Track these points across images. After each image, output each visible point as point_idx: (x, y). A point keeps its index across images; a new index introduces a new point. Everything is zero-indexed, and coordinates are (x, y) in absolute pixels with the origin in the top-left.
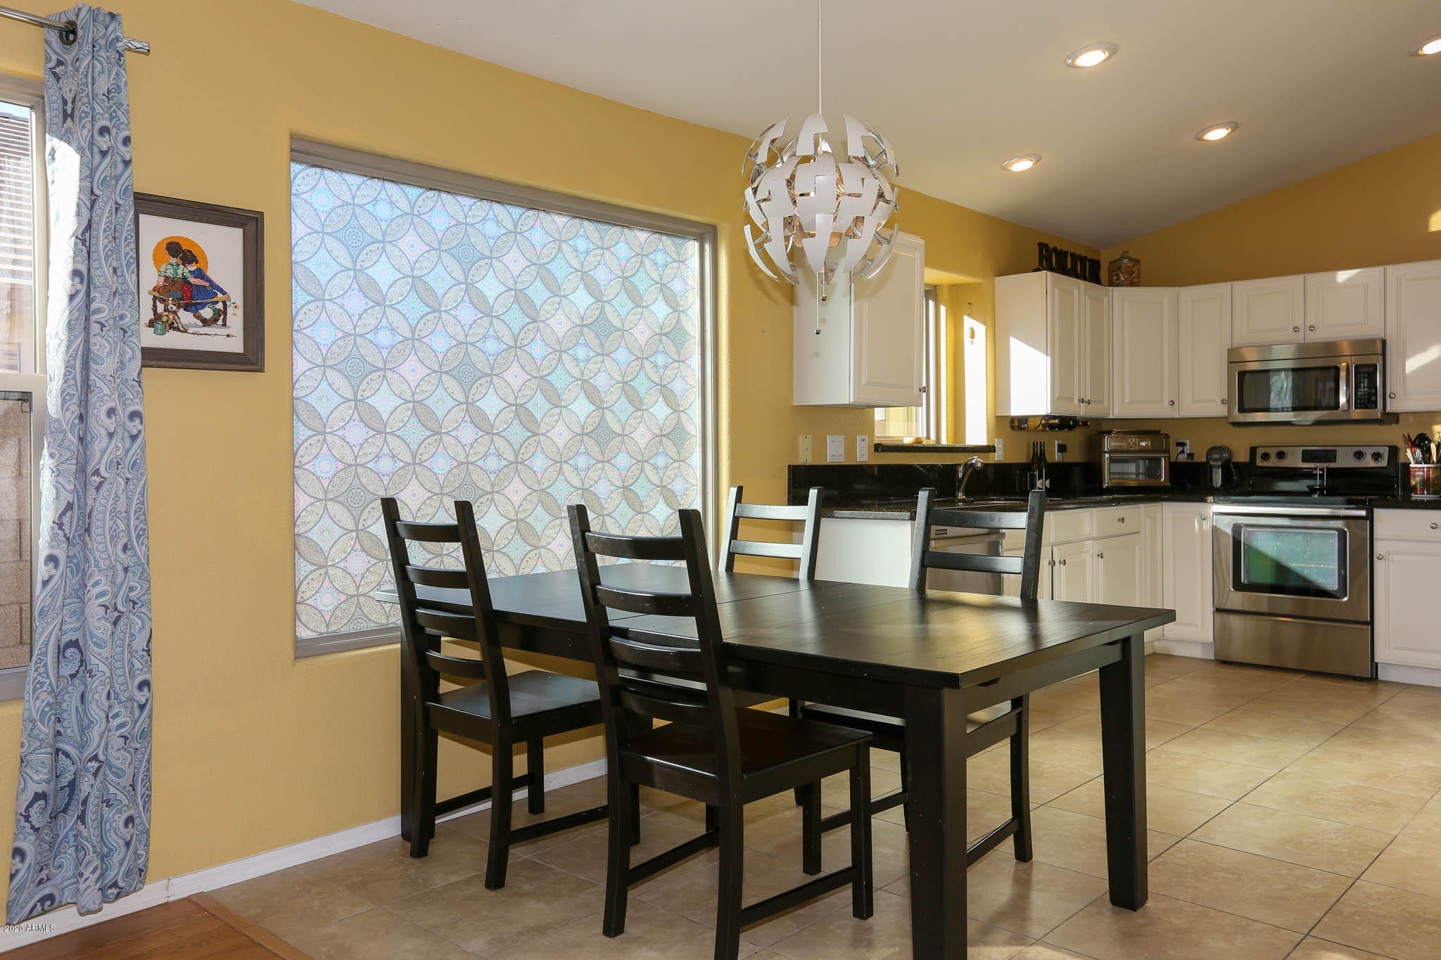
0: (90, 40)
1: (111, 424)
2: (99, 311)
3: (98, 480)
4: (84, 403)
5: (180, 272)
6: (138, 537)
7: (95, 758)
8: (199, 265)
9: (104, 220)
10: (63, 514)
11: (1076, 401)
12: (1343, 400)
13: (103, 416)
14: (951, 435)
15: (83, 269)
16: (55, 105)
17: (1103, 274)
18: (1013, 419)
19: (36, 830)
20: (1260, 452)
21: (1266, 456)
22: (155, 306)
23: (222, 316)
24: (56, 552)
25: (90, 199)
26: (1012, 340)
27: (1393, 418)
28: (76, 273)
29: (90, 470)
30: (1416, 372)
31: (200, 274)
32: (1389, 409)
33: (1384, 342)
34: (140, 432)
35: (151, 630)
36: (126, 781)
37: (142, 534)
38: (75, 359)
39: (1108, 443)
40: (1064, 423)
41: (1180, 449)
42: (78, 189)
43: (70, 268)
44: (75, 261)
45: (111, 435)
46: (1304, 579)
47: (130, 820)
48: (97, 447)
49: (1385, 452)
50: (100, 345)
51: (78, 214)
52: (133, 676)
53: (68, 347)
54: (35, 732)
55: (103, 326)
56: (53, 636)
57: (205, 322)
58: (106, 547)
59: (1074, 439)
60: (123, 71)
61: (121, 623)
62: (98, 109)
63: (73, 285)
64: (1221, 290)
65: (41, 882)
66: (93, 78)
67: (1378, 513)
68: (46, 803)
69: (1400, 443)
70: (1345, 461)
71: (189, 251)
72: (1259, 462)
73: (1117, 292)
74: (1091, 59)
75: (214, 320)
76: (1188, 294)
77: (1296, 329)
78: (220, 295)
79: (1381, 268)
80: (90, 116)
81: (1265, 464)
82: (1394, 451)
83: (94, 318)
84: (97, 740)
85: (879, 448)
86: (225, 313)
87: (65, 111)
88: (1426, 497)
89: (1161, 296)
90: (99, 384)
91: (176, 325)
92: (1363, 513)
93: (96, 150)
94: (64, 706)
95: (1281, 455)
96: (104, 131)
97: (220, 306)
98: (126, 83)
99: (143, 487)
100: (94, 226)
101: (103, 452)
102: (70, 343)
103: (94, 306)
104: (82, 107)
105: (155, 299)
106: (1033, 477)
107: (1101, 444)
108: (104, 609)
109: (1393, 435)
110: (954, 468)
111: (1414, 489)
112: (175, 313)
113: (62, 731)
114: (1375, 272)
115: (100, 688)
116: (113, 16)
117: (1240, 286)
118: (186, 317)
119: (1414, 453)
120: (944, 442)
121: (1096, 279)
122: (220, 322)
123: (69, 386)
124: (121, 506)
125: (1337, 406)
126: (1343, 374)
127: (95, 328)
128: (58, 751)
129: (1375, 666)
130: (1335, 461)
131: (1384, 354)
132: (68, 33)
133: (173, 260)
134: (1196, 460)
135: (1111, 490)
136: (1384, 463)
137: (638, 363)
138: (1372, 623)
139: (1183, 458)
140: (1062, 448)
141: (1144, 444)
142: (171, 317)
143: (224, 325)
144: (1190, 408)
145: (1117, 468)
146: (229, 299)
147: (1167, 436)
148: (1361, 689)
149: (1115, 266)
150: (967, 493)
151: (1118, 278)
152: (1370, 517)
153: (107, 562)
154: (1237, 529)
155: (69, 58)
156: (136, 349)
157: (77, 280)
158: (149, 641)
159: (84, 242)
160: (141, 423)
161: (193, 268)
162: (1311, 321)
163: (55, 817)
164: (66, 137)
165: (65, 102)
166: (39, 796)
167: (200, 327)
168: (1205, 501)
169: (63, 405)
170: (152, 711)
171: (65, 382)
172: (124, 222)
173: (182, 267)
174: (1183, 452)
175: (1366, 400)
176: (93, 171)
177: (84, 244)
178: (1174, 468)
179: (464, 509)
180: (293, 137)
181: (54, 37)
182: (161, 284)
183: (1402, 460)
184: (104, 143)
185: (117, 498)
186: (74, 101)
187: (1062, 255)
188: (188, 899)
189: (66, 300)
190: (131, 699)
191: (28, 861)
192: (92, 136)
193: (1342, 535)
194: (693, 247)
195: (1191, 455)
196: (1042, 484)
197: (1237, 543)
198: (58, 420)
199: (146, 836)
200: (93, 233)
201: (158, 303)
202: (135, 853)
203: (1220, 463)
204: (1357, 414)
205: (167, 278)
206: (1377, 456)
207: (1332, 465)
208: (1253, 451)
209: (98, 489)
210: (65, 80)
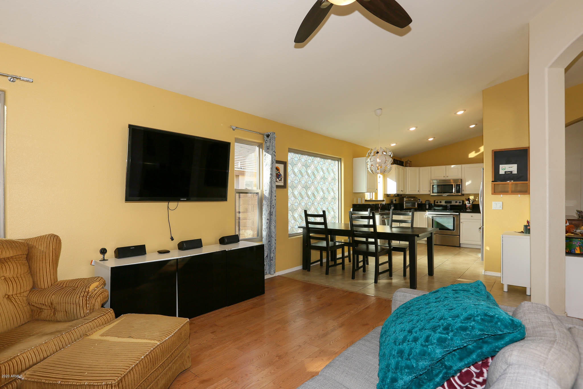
7: (274, 251)
11: (400, 191)
12: (454, 191)
14: (375, 198)
15: (272, 173)
17: (404, 164)
18: (387, 194)
20: (436, 201)
21: (437, 202)
24: (268, 218)
26: (388, 179)
27: (463, 195)
30: (468, 185)
31: (279, 172)
32: (462, 193)
33: (462, 180)
34: (276, 199)
38: (271, 187)
39: (405, 199)
40: (398, 195)
41: (419, 201)
43: (270, 173)
46: (446, 227)
49: (461, 201)
58: (274, 217)
59: (397, 198)
64: (428, 168)
66: (272, 143)
67: (461, 214)
69: (464, 200)
70: (453, 203)
72: (436, 204)
73: (408, 168)
74: (413, 129)
75: (281, 180)
76: (422, 169)
77: (444, 177)
78: (281, 176)
79: (461, 165)
81: (437, 204)
82: (463, 201)
84: (274, 248)
85: (366, 201)
88: (469, 211)
89: (416, 169)
90: (272, 192)
91: (277, 181)
92: (458, 214)
95: (440, 202)
97: (281, 178)
104: (271, 148)
106: (391, 206)
107: (404, 200)
109: (463, 198)
110: (378, 204)
111: (467, 209)
114: (459, 166)
116: (274, 133)
117: (433, 168)
119: (467, 202)
120: (374, 199)
121: (403, 166)
125: (452, 192)
126: (454, 186)
129: (460, 244)
130: (451, 203)
131: (462, 182)
132: (268, 136)
133: (277, 170)
134: (423, 203)
135: (406, 209)
136: (461, 204)
137: (329, 185)
138: (459, 236)
139: (420, 202)
140: (395, 200)
141: (412, 200)
144: (422, 192)
145: (407, 204)
147: (417, 198)
148: (458, 248)
149: (406, 162)
150: (381, 210)
151: (407, 165)
152: (459, 215)
153: (275, 220)
154: (433, 217)
155: (268, 140)
159: (272, 169)
162: (447, 175)
164: (268, 152)
165: (267, 147)
168: (426, 211)
174: (420, 201)
175: (458, 191)
178: (418, 204)
179: (324, 212)
180: (289, 148)
181: (265, 136)
183: (465, 203)
186: (269, 147)
187: (397, 161)
189: (269, 178)
192: (273, 152)
193: (454, 218)
194: (337, 162)
195: (421, 202)
196: (392, 208)
197: (433, 220)
198: (268, 197)
203: (428, 204)
204: (456, 194)
206: (460, 202)
207: (451, 204)
208: (435, 201)
210: (267, 143)
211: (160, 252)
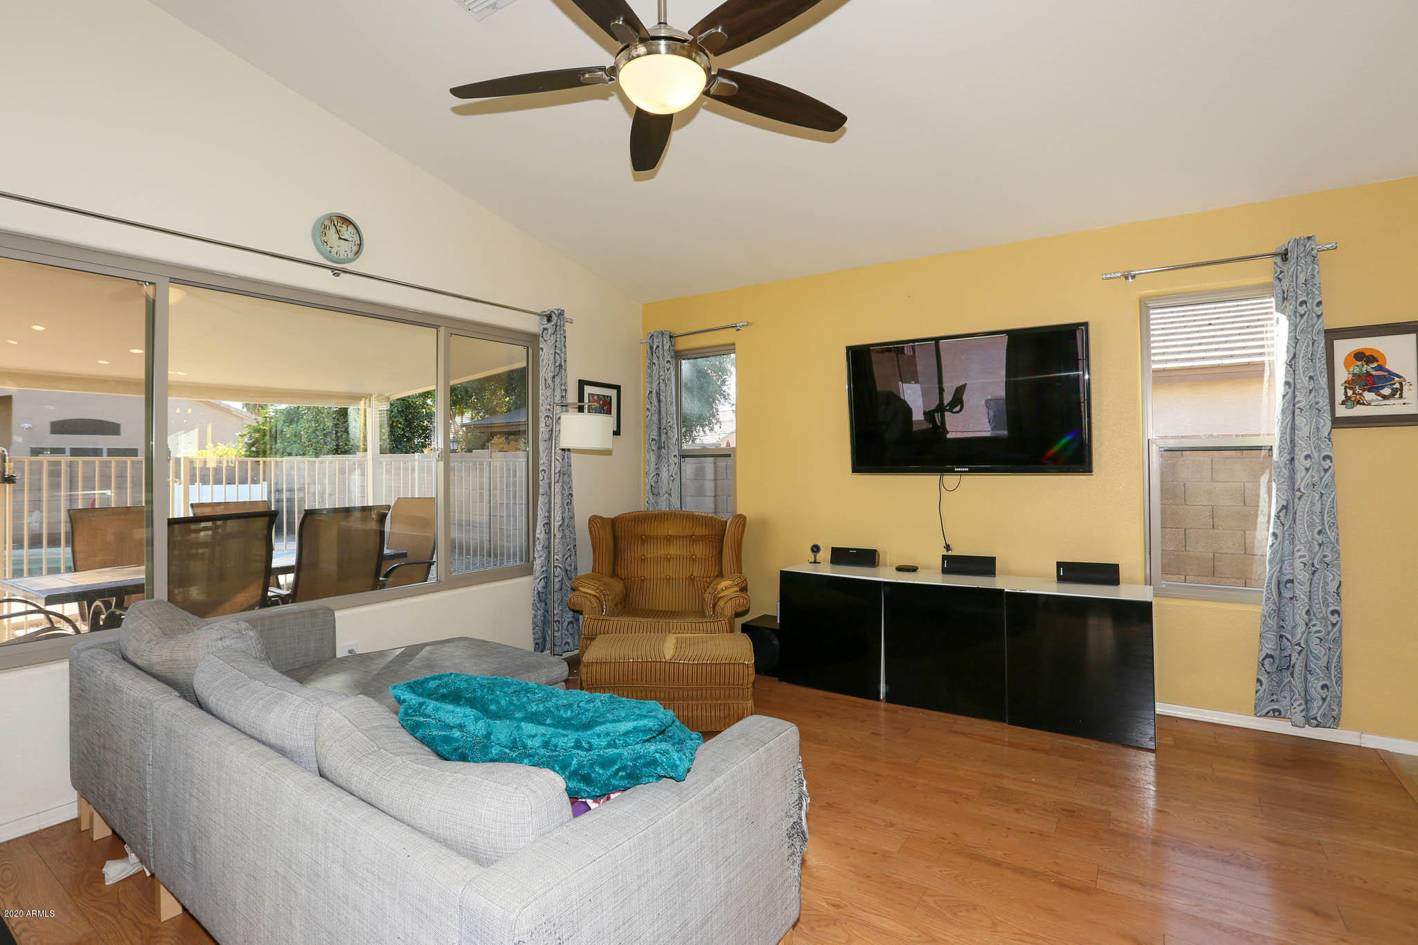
0: (1295, 256)
1: (1308, 463)
2: (1299, 402)
3: (1300, 494)
4: (1292, 451)
5: (1364, 369)
6: (1330, 527)
7: (1299, 644)
8: (1379, 363)
9: (1302, 352)
10: (1280, 511)
13: (1302, 459)
15: (1291, 380)
16: (1279, 295)
19: (1268, 673)
22: (1346, 392)
23: (1399, 392)
24: (1276, 531)
25: (1294, 341)
28: (1287, 383)
29: (1296, 488)
34: (1330, 467)
35: (1340, 582)
36: (1323, 663)
37: (1334, 525)
38: (1286, 429)
42: (1287, 338)
43: (1284, 381)
44: (1286, 377)
45: (1307, 470)
47: (1324, 687)
48: (1299, 476)
50: (1301, 421)
51: (1288, 352)
52: (1328, 606)
53: (1282, 423)
54: (1266, 622)
55: (1302, 410)
56: (1274, 577)
57: (1385, 397)
58: (1305, 531)
60: (1316, 266)
61: (1317, 574)
62: (1299, 292)
63: (1285, 390)
65: (1272, 701)
66: (1297, 276)
68: (1274, 661)
71: (1371, 355)
75: (1392, 395)
78: (1396, 379)
80: (1295, 298)
83: (1297, 406)
84: (1300, 635)
86: (1401, 389)
87: (1283, 297)
90: (1300, 441)
91: (1361, 401)
93: (1298, 315)
94: (1286, 613)
96: (1304, 302)
97: (1397, 386)
98: (1318, 272)
99: (1334, 498)
100: (1297, 356)
101: (1302, 479)
102: (1283, 420)
103: (1297, 400)
104: (1291, 293)
105: (1346, 388)
108: (1303, 565)
112: (1361, 394)
113: (1285, 626)
115: (1301, 608)
116: (1309, 238)
118: (1369, 396)
122: (1397, 396)
123: (1283, 444)
124: (1317, 508)
127: (1297, 411)
128: (1281, 636)
132: (1284, 256)
133: (1359, 363)
142: (1358, 397)
143: (1401, 397)
146: (1405, 380)
153: (1305, 539)
155: (1285, 268)
156: (1327, 420)
157: (1287, 387)
158: (1339, 587)
159: (1291, 366)
160: (1331, 462)
161: (1375, 365)
163: (1281, 670)
164: (1283, 311)
165: (1284, 292)
166: (1268, 656)
167: (1381, 401)
169: (1280, 453)
170: (1341, 628)
171: (1281, 441)
172: (1318, 349)
173: (1366, 366)
176: (1296, 327)
177: (1291, 367)
181: (1278, 260)
182: (1350, 379)
184: (1302, 310)
185: (1313, 503)
186: (1287, 291)
188: (1375, 750)
189: (1282, 397)
190: (1326, 618)
191: (1264, 687)
192: (1296, 308)
198: (1277, 462)
199: (1338, 700)
200: (1297, 360)
201: (1348, 390)
202: (1330, 706)
205: (1354, 375)
209: (1299, 499)
210: (1283, 280)
211: (900, 569)
